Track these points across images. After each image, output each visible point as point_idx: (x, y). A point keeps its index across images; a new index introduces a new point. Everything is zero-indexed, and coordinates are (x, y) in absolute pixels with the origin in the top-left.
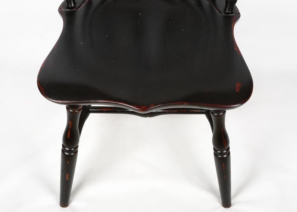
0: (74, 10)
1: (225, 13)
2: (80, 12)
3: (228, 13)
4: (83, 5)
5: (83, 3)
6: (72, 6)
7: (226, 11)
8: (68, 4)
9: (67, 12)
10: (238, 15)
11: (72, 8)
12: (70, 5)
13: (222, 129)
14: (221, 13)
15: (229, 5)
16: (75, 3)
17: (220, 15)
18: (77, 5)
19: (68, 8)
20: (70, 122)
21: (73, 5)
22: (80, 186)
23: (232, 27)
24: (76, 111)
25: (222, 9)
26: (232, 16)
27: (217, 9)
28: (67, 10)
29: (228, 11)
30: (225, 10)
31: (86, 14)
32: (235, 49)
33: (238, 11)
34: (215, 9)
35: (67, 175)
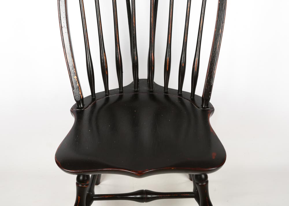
0: (83, 109)
1: (203, 108)
2: (87, 111)
3: (205, 108)
4: (90, 106)
5: (90, 104)
6: (81, 106)
8: (78, 106)
9: (77, 111)
10: (212, 110)
11: (81, 108)
12: (80, 106)
13: (207, 199)
14: (199, 108)
15: (205, 101)
16: (83, 105)
17: (199, 110)
18: (85, 107)
19: (78, 108)
20: (79, 197)
21: (82, 106)
23: (208, 116)
24: (85, 186)
25: (200, 105)
26: (208, 110)
27: (196, 105)
28: (78, 110)
29: (205, 106)
30: (202, 105)
31: (92, 112)
32: (211, 131)
33: (213, 106)
34: (194, 105)
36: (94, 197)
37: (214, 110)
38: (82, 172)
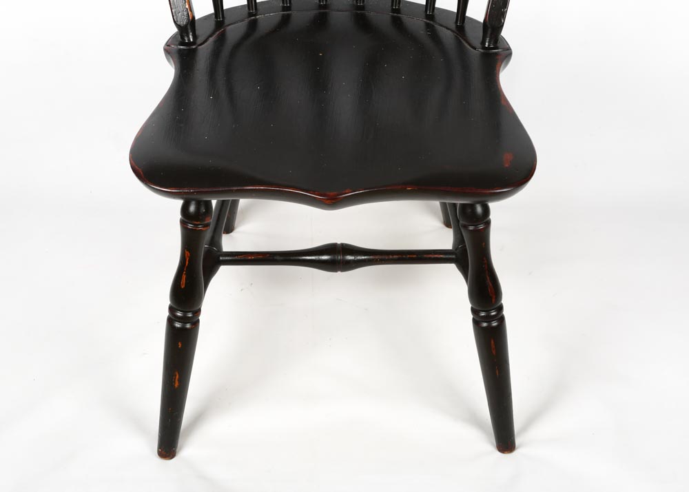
0: (194, 47)
1: (484, 48)
2: (204, 52)
3: (489, 48)
4: (211, 39)
5: (211, 36)
6: (189, 40)
7: (485, 44)
8: (182, 37)
9: (180, 50)
10: (508, 54)
11: (190, 44)
12: (186, 39)
13: (486, 261)
14: (475, 49)
15: (489, 32)
16: (195, 37)
17: (475, 54)
18: (199, 41)
19: (182, 43)
20: (186, 252)
21: (192, 40)
22: (199, 418)
23: (497, 69)
24: (200, 227)
25: (477, 43)
26: (496, 53)
27: (467, 42)
28: (182, 47)
29: (489, 45)
30: (483, 43)
31: (216, 53)
32: (503, 102)
33: (508, 44)
34: (464, 42)
35: (176, 375)
36: (221, 258)
37: (510, 54)
38: (195, 192)
